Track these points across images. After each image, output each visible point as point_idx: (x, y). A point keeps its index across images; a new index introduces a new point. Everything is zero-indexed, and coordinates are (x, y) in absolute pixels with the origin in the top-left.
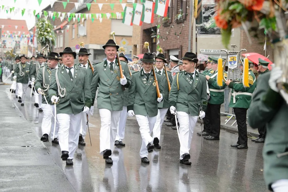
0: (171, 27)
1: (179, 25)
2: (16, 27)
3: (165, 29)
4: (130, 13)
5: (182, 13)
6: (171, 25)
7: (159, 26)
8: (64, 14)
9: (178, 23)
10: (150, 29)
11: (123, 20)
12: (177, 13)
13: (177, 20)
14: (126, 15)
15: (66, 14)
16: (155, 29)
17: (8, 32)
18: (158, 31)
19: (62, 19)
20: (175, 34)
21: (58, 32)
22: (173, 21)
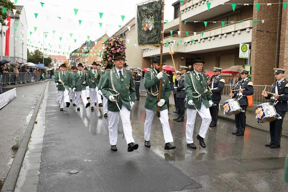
2: (62, 59)
8: (78, 54)
11: (100, 56)
15: (80, 54)
17: (59, 60)
19: (78, 56)
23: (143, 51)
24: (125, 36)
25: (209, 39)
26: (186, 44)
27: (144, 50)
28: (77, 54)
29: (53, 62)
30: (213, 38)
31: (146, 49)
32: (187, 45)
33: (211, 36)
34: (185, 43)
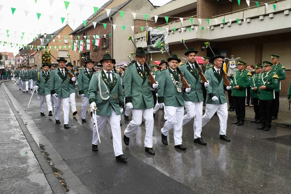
0: (99, 52)
1: (104, 51)
3: (95, 53)
4: (76, 46)
5: (106, 45)
6: (99, 51)
7: (91, 52)
9: (103, 50)
10: (86, 53)
12: (103, 45)
13: (103, 48)
14: (74, 47)
16: (89, 53)
18: (91, 54)
20: (102, 55)
21: (32, 56)
22: (100, 49)
23: (136, 40)
24: (112, 21)
25: (261, 18)
26: (212, 28)
27: (139, 39)
28: (38, 46)
29: (4, 58)
30: (271, 16)
31: (142, 38)
32: (213, 30)
33: (267, 13)
34: (210, 27)
